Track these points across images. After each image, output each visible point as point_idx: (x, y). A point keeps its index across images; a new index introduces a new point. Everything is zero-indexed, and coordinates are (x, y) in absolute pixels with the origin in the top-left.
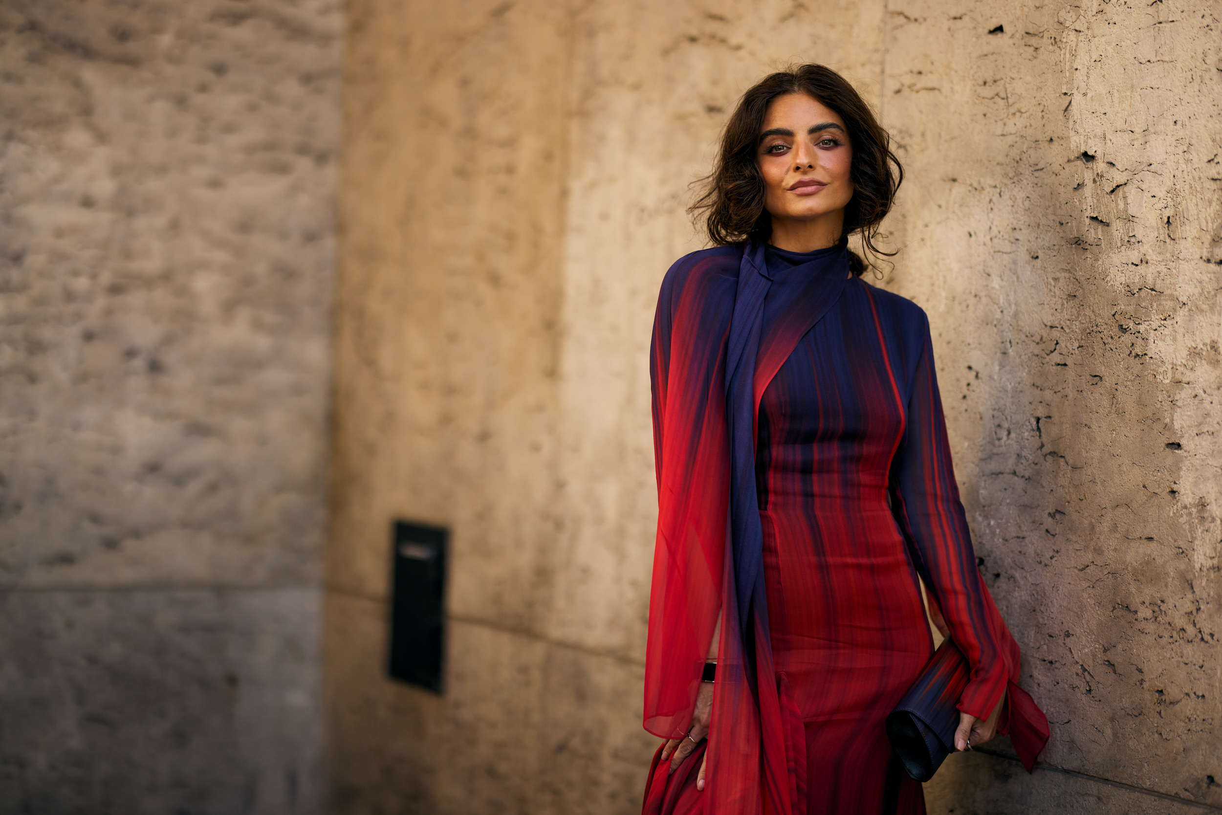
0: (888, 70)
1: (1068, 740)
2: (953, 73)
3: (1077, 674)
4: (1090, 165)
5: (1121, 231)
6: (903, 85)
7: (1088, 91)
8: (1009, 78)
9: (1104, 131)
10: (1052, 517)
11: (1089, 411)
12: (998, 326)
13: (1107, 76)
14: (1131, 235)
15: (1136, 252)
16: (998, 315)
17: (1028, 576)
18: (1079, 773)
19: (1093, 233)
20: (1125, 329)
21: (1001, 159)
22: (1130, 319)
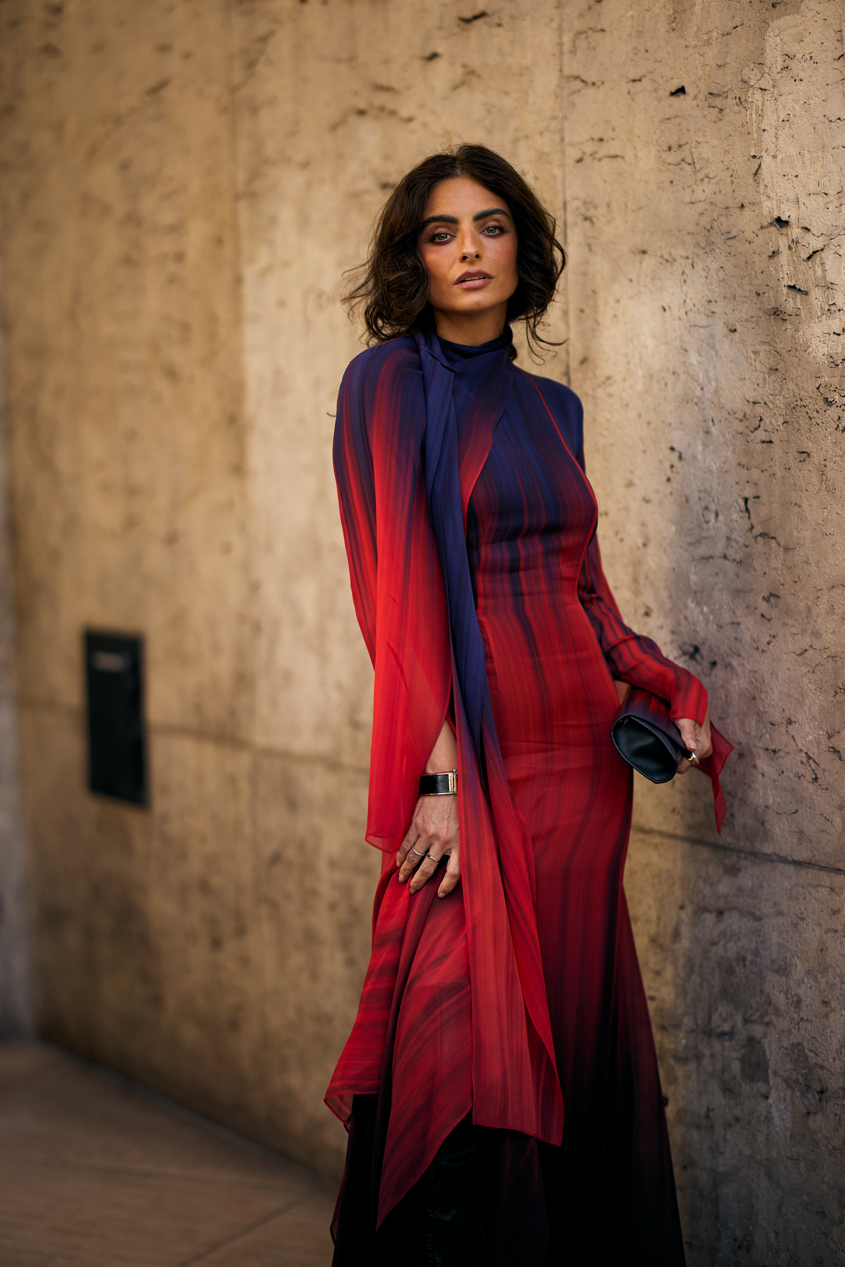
0: (567, 139)
1: (797, 830)
2: (636, 139)
3: (802, 763)
4: (784, 231)
5: (821, 299)
6: (584, 153)
7: (777, 153)
8: (694, 142)
9: (797, 194)
10: (766, 601)
11: (798, 489)
12: (699, 404)
13: (796, 136)
14: (831, 303)
15: (837, 321)
16: (698, 392)
17: (746, 663)
18: (810, 863)
19: (791, 303)
20: (831, 402)
21: (691, 228)
22: (835, 391)
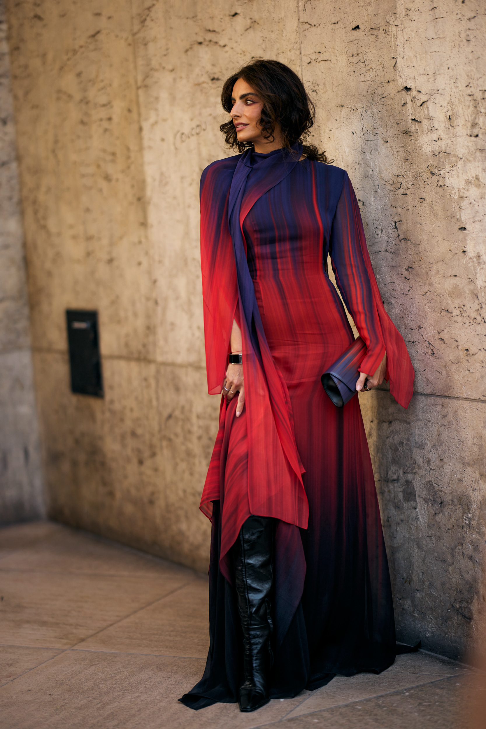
0: (303, 53)
1: (425, 379)
2: (336, 51)
3: (427, 346)
4: (409, 93)
5: (427, 125)
6: (311, 59)
7: (404, 56)
8: (364, 52)
9: (414, 75)
10: (407, 271)
11: (420, 216)
12: (371, 178)
13: (413, 47)
14: (432, 126)
15: (435, 135)
16: (371, 172)
17: (398, 301)
18: (432, 394)
19: (413, 127)
20: (434, 173)
21: (364, 93)
22: (436, 168)
